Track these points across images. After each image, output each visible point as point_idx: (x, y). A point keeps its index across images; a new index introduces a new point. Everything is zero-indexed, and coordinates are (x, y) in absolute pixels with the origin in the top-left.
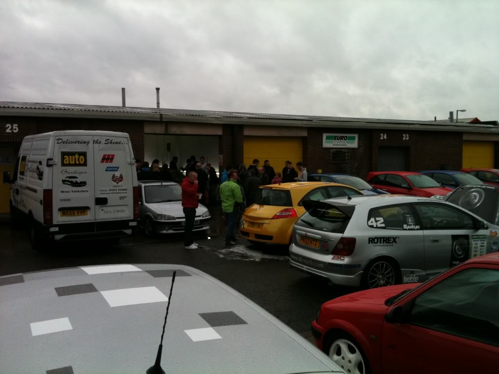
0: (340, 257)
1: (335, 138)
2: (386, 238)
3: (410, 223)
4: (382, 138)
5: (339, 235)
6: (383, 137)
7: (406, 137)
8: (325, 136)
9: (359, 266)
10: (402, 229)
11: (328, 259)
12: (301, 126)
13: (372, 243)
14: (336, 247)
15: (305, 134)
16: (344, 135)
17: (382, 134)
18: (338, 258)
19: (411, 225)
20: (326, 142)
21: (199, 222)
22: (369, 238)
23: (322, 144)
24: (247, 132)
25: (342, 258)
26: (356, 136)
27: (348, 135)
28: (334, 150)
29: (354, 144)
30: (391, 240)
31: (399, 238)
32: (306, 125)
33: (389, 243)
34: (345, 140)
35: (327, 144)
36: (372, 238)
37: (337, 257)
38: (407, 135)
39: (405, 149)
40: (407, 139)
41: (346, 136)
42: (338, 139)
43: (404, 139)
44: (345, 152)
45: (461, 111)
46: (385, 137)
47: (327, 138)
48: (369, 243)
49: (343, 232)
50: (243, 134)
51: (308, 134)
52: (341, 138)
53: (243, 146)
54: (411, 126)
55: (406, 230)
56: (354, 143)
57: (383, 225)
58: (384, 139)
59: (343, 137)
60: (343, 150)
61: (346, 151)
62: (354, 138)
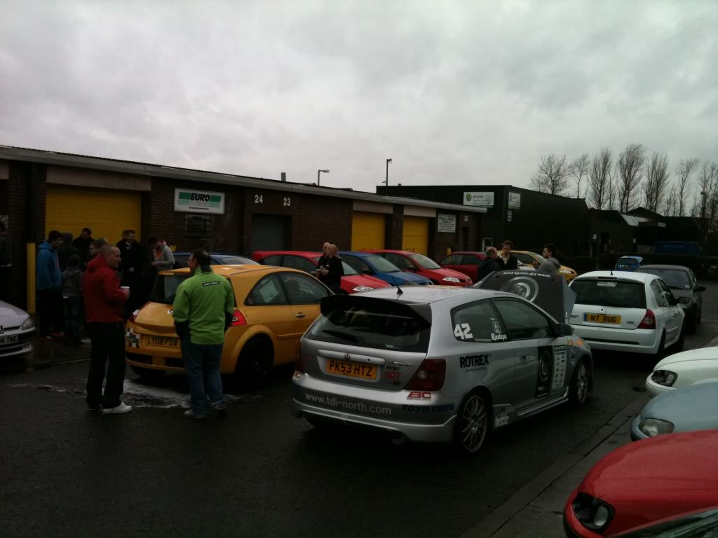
0: (423, 394)
1: (193, 197)
2: (477, 356)
3: (497, 331)
4: (256, 202)
5: (421, 355)
6: (258, 200)
7: (287, 201)
8: (177, 192)
9: (451, 406)
10: (490, 340)
11: (401, 398)
12: (143, 173)
13: (465, 366)
14: (415, 376)
15: (147, 187)
16: (205, 193)
17: (257, 196)
18: (420, 397)
19: (497, 334)
20: (179, 203)
21: (17, 338)
22: (461, 358)
23: (173, 206)
24: (52, 178)
25: (426, 395)
26: (222, 196)
27: (211, 194)
28: (191, 216)
29: (219, 208)
30: (482, 360)
31: (490, 355)
32: (150, 172)
33: (481, 364)
34: (207, 200)
35: (181, 206)
36: (463, 358)
37: (416, 394)
38: (289, 199)
39: (285, 220)
40: (289, 205)
41: (208, 196)
42: (197, 200)
43: (285, 204)
44: (205, 220)
45: (324, 171)
46: (261, 201)
47: (182, 196)
48: (461, 367)
49: (426, 351)
50: (45, 180)
51: (152, 188)
52: (201, 198)
53: (45, 201)
54: (294, 186)
55: (494, 341)
56: (218, 206)
57: (471, 336)
58: (260, 202)
59: (204, 195)
60: (204, 217)
61: (208, 218)
62: (218, 199)
